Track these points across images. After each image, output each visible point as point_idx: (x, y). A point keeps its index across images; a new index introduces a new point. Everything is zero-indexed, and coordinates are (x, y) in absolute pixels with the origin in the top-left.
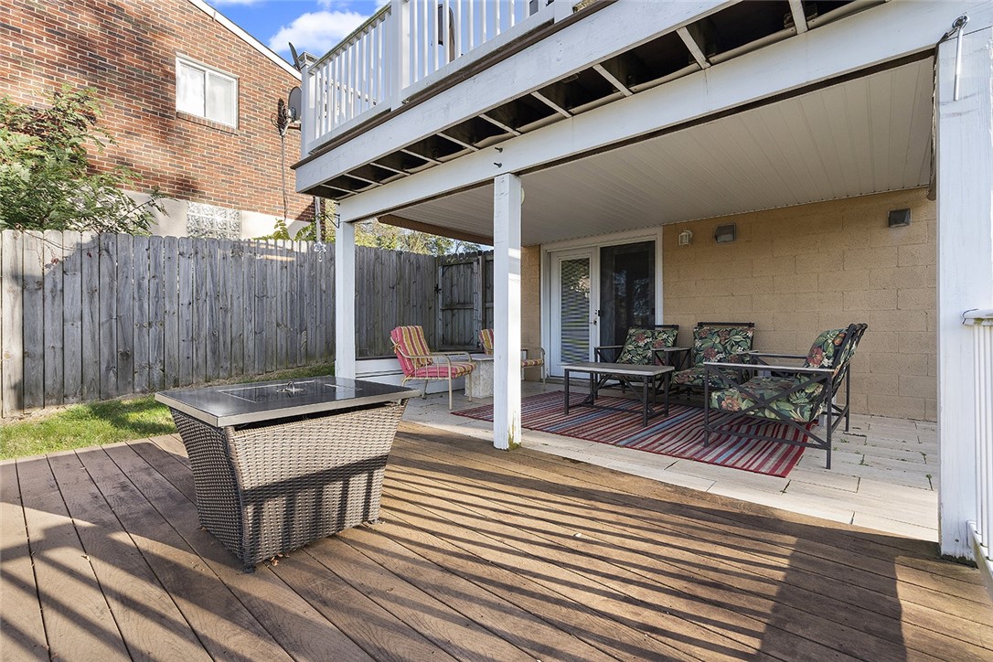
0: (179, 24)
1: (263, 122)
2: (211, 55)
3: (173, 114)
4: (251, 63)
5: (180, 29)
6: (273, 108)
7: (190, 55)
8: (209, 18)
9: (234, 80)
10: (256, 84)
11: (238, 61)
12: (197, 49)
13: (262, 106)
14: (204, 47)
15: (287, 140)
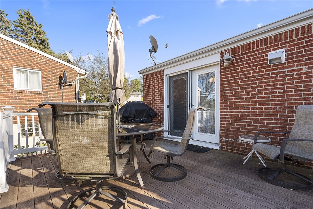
0: (13, 55)
1: (53, 86)
2: (29, 64)
3: (13, 91)
4: (47, 64)
5: (14, 57)
6: (57, 80)
7: (19, 66)
8: (27, 50)
9: (40, 72)
10: (50, 72)
11: (41, 64)
12: (22, 63)
13: (53, 80)
14: (25, 62)
15: (64, 91)
